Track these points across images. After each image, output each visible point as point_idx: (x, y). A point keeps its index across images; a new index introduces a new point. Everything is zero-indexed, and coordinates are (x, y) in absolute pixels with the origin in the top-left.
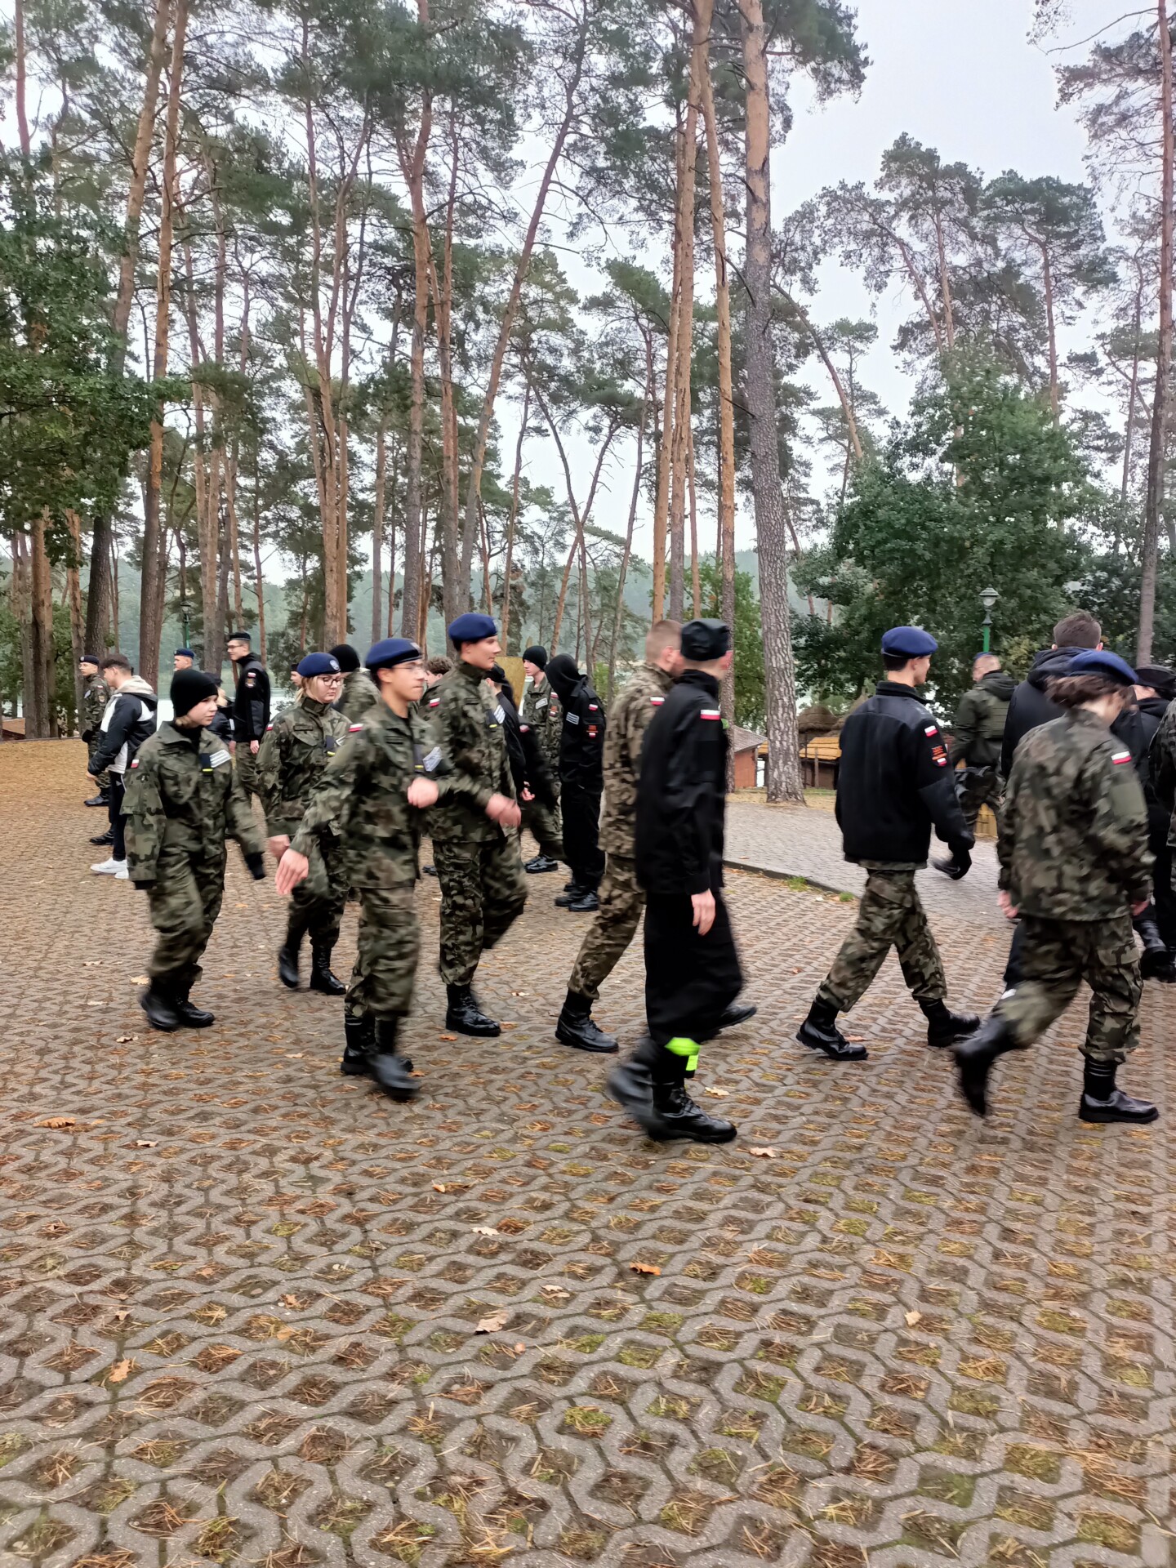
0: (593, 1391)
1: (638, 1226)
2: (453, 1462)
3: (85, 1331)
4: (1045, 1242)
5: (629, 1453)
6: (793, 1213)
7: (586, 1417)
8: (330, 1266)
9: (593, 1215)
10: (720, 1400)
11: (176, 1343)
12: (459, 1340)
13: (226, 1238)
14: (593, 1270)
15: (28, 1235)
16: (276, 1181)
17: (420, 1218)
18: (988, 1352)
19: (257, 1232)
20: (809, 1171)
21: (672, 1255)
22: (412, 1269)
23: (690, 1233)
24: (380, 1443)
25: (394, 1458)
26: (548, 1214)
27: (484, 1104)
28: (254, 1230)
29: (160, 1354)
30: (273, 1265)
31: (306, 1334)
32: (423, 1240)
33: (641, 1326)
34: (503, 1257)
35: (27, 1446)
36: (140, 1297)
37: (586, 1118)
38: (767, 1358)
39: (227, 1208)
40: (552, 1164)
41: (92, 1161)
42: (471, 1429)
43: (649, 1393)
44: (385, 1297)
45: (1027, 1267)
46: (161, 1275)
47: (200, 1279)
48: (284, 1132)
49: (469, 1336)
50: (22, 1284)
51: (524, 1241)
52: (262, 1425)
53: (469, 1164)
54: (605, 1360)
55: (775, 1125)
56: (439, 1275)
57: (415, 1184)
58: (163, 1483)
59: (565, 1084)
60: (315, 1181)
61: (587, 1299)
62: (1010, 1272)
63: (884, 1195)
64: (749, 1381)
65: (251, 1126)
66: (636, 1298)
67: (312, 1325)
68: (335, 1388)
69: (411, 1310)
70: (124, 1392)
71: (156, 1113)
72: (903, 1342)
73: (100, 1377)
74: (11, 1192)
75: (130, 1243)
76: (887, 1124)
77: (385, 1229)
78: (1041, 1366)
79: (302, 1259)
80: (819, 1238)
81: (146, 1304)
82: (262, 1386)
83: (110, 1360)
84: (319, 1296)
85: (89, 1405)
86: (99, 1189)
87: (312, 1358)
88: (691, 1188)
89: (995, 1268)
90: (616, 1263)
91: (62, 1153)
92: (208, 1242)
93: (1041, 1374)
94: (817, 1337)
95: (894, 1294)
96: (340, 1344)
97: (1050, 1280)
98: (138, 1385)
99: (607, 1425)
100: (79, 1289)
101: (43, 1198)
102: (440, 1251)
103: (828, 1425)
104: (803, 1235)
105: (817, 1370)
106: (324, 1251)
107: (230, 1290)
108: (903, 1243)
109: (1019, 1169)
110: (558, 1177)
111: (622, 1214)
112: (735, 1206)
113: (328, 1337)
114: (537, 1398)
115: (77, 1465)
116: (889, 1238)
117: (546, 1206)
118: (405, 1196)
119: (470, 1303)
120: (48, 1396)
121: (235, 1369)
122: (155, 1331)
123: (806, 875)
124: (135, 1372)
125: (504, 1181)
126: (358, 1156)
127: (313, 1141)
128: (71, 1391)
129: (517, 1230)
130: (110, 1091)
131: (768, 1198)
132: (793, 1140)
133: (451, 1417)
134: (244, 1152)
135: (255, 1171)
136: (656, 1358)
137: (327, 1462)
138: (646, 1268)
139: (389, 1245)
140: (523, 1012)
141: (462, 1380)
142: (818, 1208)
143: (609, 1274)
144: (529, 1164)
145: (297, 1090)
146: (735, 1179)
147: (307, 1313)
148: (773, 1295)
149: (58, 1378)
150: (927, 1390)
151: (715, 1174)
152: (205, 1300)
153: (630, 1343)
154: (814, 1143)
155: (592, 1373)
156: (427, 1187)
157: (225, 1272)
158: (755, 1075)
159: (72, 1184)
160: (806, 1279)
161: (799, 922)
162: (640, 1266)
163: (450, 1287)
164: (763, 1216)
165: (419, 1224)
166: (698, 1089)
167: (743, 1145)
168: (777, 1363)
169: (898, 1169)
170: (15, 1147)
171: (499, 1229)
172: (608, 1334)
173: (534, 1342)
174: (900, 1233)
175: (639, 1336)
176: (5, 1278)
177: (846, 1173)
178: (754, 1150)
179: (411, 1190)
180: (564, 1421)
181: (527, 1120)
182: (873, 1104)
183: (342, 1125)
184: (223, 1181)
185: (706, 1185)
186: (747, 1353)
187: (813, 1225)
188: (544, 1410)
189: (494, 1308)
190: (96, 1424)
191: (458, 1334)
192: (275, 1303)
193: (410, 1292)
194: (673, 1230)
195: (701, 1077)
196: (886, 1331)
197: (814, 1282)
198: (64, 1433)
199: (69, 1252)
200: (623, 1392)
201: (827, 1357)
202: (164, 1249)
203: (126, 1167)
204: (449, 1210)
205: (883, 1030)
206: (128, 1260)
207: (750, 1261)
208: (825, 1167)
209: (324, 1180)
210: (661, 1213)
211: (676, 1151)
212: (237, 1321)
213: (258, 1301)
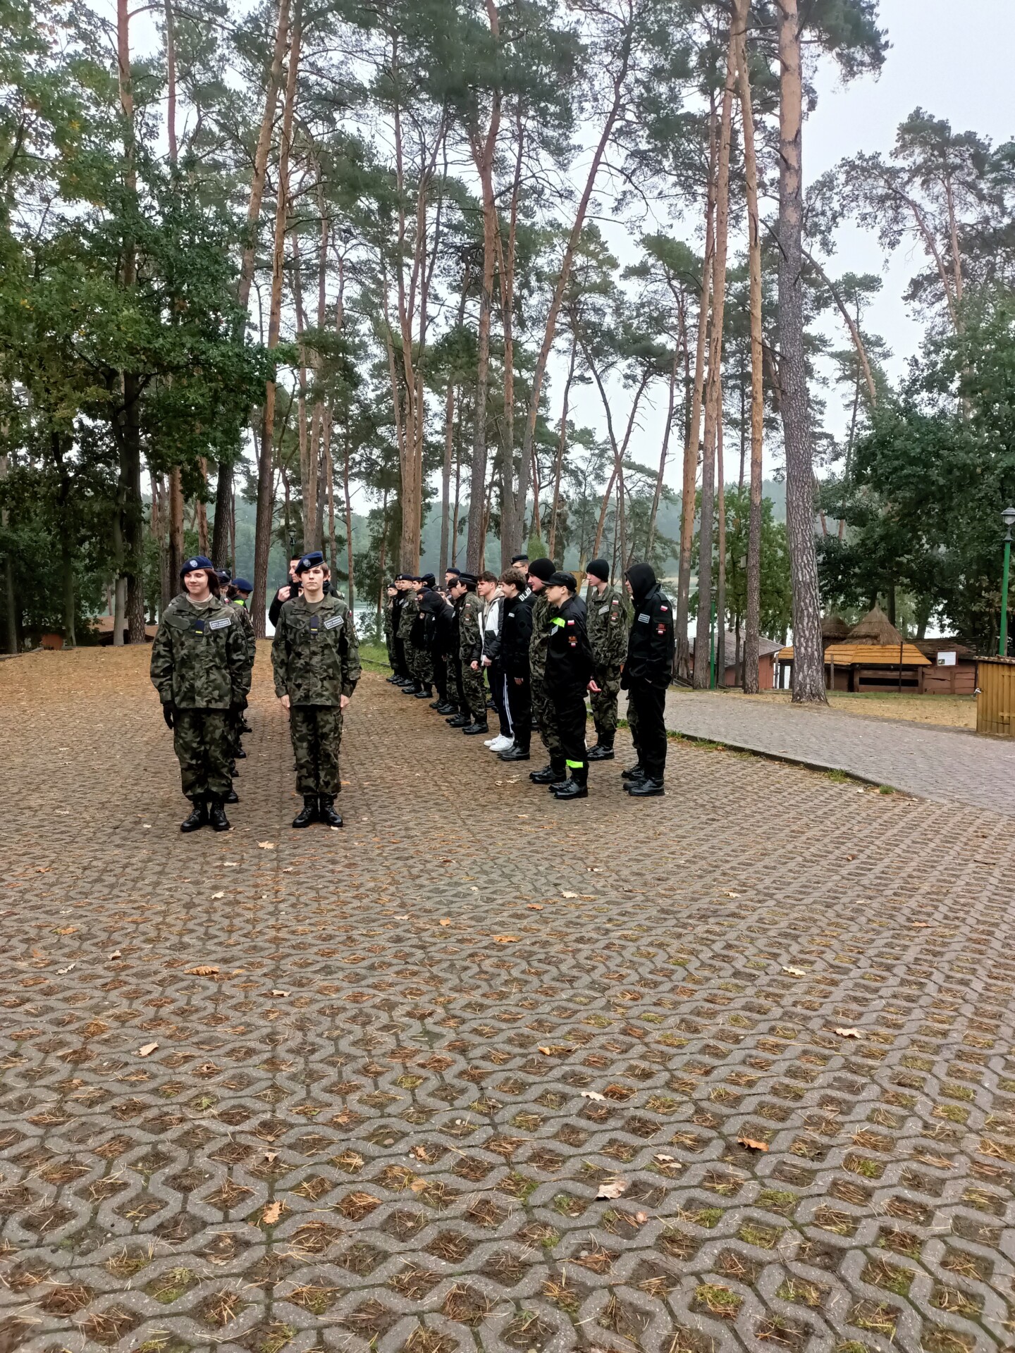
0: (719, 1269)
1: (738, 1100)
2: (592, 1333)
3: (239, 1169)
5: (764, 1339)
6: (888, 1096)
7: (715, 1296)
8: (453, 1121)
9: (693, 1087)
10: (849, 1287)
11: (321, 1188)
12: (581, 1205)
13: (358, 1088)
14: (702, 1142)
15: (184, 1074)
16: (396, 1034)
17: (531, 1079)
19: (384, 1082)
20: (898, 1055)
21: (776, 1132)
22: (528, 1129)
23: (791, 1110)
25: (534, 1323)
26: (649, 1083)
27: (575, 972)
28: (380, 1079)
29: (307, 1197)
30: (400, 1116)
31: (437, 1187)
32: (536, 1101)
33: (757, 1204)
34: (612, 1123)
35: (194, 1282)
36: (285, 1139)
37: (672, 990)
38: (888, 1247)
39: (355, 1058)
40: (646, 1033)
41: (235, 1008)
42: (604, 1299)
43: (776, 1274)
44: (507, 1155)
46: (303, 1120)
47: (338, 1126)
48: (399, 988)
49: (591, 1201)
50: (182, 1120)
51: (633, 1107)
52: (406, 1277)
53: (567, 1028)
54: (726, 1237)
55: (854, 1006)
56: (555, 1136)
57: (521, 1046)
58: (320, 1331)
59: (649, 956)
60: (432, 1037)
61: (699, 1172)
63: (978, 1082)
64: (874, 1270)
65: (370, 981)
66: (748, 1174)
67: (444, 1179)
68: (471, 1245)
69: (532, 1170)
70: (277, 1234)
71: (287, 965)
73: (255, 1217)
74: (168, 1033)
75: (273, 1087)
76: (968, 1010)
77: (498, 1088)
79: (427, 1113)
80: (920, 1124)
82: (403, 1237)
83: (262, 1201)
84: (446, 1150)
85: (247, 1244)
86: (243, 1034)
87: (446, 1213)
88: (784, 1066)
90: (722, 1136)
91: (209, 998)
92: (342, 1090)
94: (937, 1228)
95: (1007, 1187)
96: (472, 1200)
98: (289, 1228)
99: (739, 1305)
100: (231, 1128)
101: (195, 1040)
102: (553, 1113)
103: (964, 1325)
104: (903, 1119)
105: (944, 1264)
106: (445, 1105)
108: (1008, 1134)
110: (654, 1046)
111: (721, 1087)
112: (830, 1086)
113: (457, 1192)
114: (665, 1271)
115: (240, 1305)
116: (992, 1126)
117: (647, 1075)
118: (513, 1056)
119: (587, 1168)
120: (211, 1232)
121: (377, 1217)
122: (302, 1174)
123: (846, 768)
124: (286, 1215)
125: (603, 1047)
126: (467, 1015)
127: (426, 998)
128: (230, 1229)
129: (622, 1097)
130: (247, 943)
131: (864, 1080)
132: (877, 1022)
133: (583, 1284)
134: (367, 1005)
135: (378, 1025)
136: (777, 1239)
137: (470, 1322)
138: (754, 1144)
139: (505, 1104)
140: (599, 886)
141: (589, 1246)
142: (914, 1093)
143: (718, 1146)
144: (624, 1032)
145: (407, 950)
146: (825, 1058)
147: (436, 1167)
148: (884, 1180)
149: (218, 1215)
151: (805, 1052)
152: (344, 1146)
153: (748, 1220)
154: (898, 1026)
155: (716, 1249)
156: (532, 1049)
157: (359, 1121)
158: (829, 956)
159: (220, 1028)
160: (915, 1166)
161: (845, 812)
162: (746, 1141)
163: (566, 1150)
164: (860, 1098)
165: (530, 1085)
166: (774, 968)
167: (828, 1024)
168: (901, 1253)
169: (988, 1057)
170: (170, 991)
171: (606, 1095)
172: (725, 1209)
173: (655, 1213)
174: (1003, 1124)
175: (756, 1213)
176: (167, 1114)
177: (935, 1058)
178: (839, 1031)
179: (518, 1050)
180: (695, 1299)
181: (617, 989)
182: (949, 990)
183: (450, 984)
184: (350, 1032)
185: (798, 1063)
186: (868, 1240)
187: (911, 1109)
188: (674, 1285)
189: (610, 1174)
190: (255, 1264)
191: (580, 1198)
192: (407, 1155)
193: (529, 1153)
194: (773, 1106)
195: (775, 956)
196: (1007, 1227)
197: (923, 1169)
198: (225, 1271)
199: (221, 1092)
200: (749, 1272)
201: (951, 1251)
202: (303, 1094)
203: (265, 1015)
204: (557, 1073)
205: (946, 917)
206: (273, 1104)
207: (855, 1143)
208: (913, 1051)
209: (439, 1036)
210: (759, 1088)
211: (764, 1027)
212: (372, 1171)
213: (390, 1151)
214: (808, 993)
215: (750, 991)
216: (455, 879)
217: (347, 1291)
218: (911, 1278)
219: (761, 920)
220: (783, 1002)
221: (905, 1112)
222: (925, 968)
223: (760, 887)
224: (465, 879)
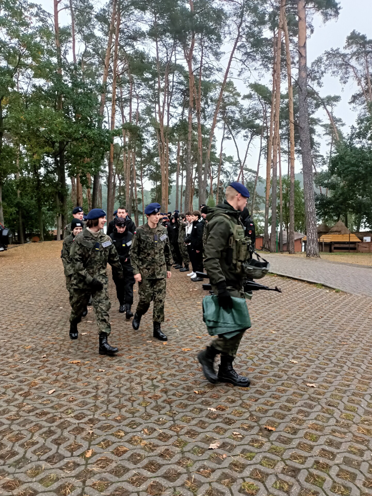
0: (252, 476)
1: (267, 411)
3: (79, 437)
6: (324, 410)
7: (249, 487)
8: (159, 419)
9: (250, 406)
10: (300, 484)
11: (108, 443)
12: (203, 451)
13: (125, 406)
14: (251, 427)
15: (63, 401)
16: (142, 386)
17: (190, 403)
19: (135, 404)
20: (330, 394)
21: (280, 424)
22: (186, 422)
23: (286, 415)
24: (175, 490)
26: (234, 404)
28: (134, 403)
29: (102, 448)
30: (140, 417)
31: (150, 444)
32: (190, 411)
33: (268, 451)
34: (218, 420)
35: (58, 479)
36: (96, 426)
37: (247, 369)
38: (318, 469)
39: (126, 395)
41: (85, 376)
42: (207, 487)
43: (273, 479)
44: (177, 432)
46: (104, 418)
47: (116, 420)
48: (145, 368)
49: (206, 450)
50: (60, 418)
51: (226, 414)
52: (135, 478)
54: (256, 464)
55: (315, 375)
56: (196, 425)
57: (188, 390)
60: (155, 387)
61: (248, 439)
63: (359, 405)
64: (311, 477)
65: (135, 366)
66: (267, 440)
67: (153, 441)
68: (160, 466)
69: (186, 438)
70: (90, 461)
71: (105, 360)
73: (83, 455)
74: (60, 385)
75: (95, 406)
76: (359, 376)
77: (177, 406)
79: (150, 416)
80: (335, 421)
81: (99, 428)
82: (135, 463)
83: (86, 449)
84: (155, 430)
85: (78, 465)
86: (86, 386)
87: (152, 454)
88: (285, 398)
90: (259, 425)
91: (76, 372)
92: (120, 407)
94: (337, 461)
95: (366, 446)
96: (162, 449)
98: (94, 459)
99: (257, 490)
100: (78, 421)
101: (69, 388)
102: (196, 416)
104: (329, 419)
105: (338, 475)
106: (157, 413)
107: (126, 425)
108: (368, 425)
110: (237, 390)
111: (261, 406)
112: (302, 406)
113: (158, 446)
114: (231, 477)
115: (73, 488)
116: (363, 422)
117: (233, 401)
118: (184, 394)
119: (207, 437)
121: (127, 455)
122: (101, 439)
123: (322, 283)
124: (94, 454)
125: (218, 391)
126: (169, 378)
127: (155, 372)
128: (73, 459)
129: (223, 410)
130: (92, 352)
131: (315, 404)
132: (323, 381)
133: (200, 482)
134: (132, 375)
135: (135, 382)
136: (275, 465)
138: (270, 428)
139: (179, 413)
141: (204, 467)
142: (334, 408)
143: (257, 429)
145: (150, 354)
146: (302, 395)
147: (151, 436)
148: (319, 442)
149: (69, 454)
151: (294, 393)
152: (118, 428)
153: (265, 457)
154: (331, 383)
155: (251, 468)
156: (192, 392)
157: (125, 418)
158: (308, 356)
159: (78, 383)
160: (331, 437)
161: (321, 300)
162: (268, 427)
163: (199, 430)
164: (313, 410)
165: (189, 405)
166: (286, 360)
167: (304, 382)
168: (321, 471)
169: (364, 395)
170: (62, 370)
171: (217, 409)
172: (257, 453)
173: (230, 454)
174: (367, 421)
175: (268, 455)
176: (56, 416)
177: (344, 395)
178: (308, 384)
179: (186, 392)
180: (241, 488)
182: (352, 369)
183: (164, 367)
184: (125, 385)
185: (291, 397)
186: (310, 466)
187: (332, 415)
188: (234, 482)
189: (215, 439)
190: (80, 473)
191: (203, 448)
192: (140, 432)
193: (186, 431)
194: (279, 414)
195: (287, 355)
196: (364, 461)
197: (334, 438)
198: (70, 475)
199: (76, 408)
200: (263, 477)
201: (341, 470)
202: (105, 409)
203: (95, 379)
204: (199, 401)
205: (355, 340)
206: (94, 412)
207: (309, 428)
208: (336, 392)
209: (158, 387)
210: (275, 407)
211: (279, 383)
212: (127, 438)
213: (134, 430)
214: (298, 370)
215: (276, 369)
216: (171, 327)
217: (112, 483)
218: (324, 481)
219: (283, 342)
220: (288, 373)
221: (329, 416)
222: (344, 360)
223: (285, 329)
224: (175, 327)
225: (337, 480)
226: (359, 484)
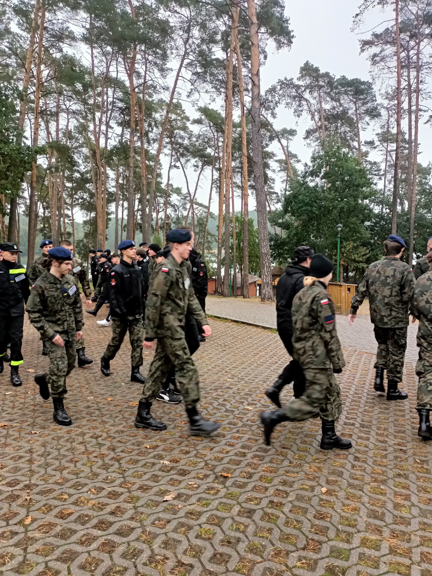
0: (208, 522)
1: (222, 459)
2: (157, 551)
3: (14, 504)
4: (370, 461)
5: (223, 545)
6: (279, 453)
7: (206, 532)
8: (107, 477)
9: (205, 455)
10: (255, 524)
11: (50, 508)
12: (157, 504)
13: (67, 468)
14: (206, 476)
16: (85, 446)
17: (140, 458)
18: (352, 503)
19: (78, 465)
20: (283, 437)
21: (235, 470)
22: (138, 478)
23: (241, 461)
24: (129, 545)
25: (134, 550)
26: (188, 455)
27: (162, 415)
28: (78, 464)
29: (44, 513)
30: (85, 477)
31: (99, 503)
32: (142, 466)
33: (225, 497)
34: (172, 472)
36: (35, 491)
38: (272, 507)
39: (67, 456)
40: (189, 437)
41: (14, 440)
42: (163, 538)
43: (229, 521)
44: (128, 488)
45: (364, 470)
46: (43, 483)
48: (88, 427)
49: (161, 502)
51: (180, 466)
52: (83, 539)
53: (158, 437)
54: (212, 510)
56: (148, 479)
57: (138, 445)
58: (46, 563)
60: (100, 445)
61: (205, 487)
62: (358, 472)
63: (311, 445)
65: (75, 424)
66: (223, 486)
67: (101, 500)
68: (111, 524)
69: (139, 493)
70: (30, 528)
71: (38, 420)
72: (321, 500)
73: (21, 522)
75: (30, 470)
77: (127, 462)
78: (371, 507)
79: (96, 475)
80: (288, 462)
81: (37, 494)
82: (83, 524)
83: (24, 516)
84: (104, 489)
85: (17, 533)
86: (18, 450)
87: (102, 513)
88: (240, 444)
89: (352, 471)
90: (214, 473)
91: (3, 436)
92: (61, 469)
93: (372, 510)
94: (290, 499)
95: (317, 482)
96: (113, 507)
97: (373, 475)
98: (35, 525)
99: (214, 534)
100: (11, 489)
102: (149, 471)
103: (295, 532)
104: (283, 460)
105: (290, 511)
106: (105, 471)
107: (69, 488)
108: (319, 463)
109: (359, 434)
110: (191, 441)
111: (216, 455)
113: (107, 504)
114: (187, 525)
115: (12, 557)
116: (314, 461)
117: (187, 452)
118: (134, 450)
119: (161, 490)
120: (1, 530)
121: (72, 518)
122: (41, 504)
124: (34, 520)
125: (171, 443)
126: (116, 435)
127: (99, 430)
129: (177, 462)
130: (21, 412)
133: (155, 533)
134: (73, 435)
135: (77, 442)
136: (231, 508)
137: (110, 552)
138: (225, 475)
139: (129, 469)
141: (159, 519)
142: (287, 450)
143: (212, 477)
144: (180, 437)
145: (92, 411)
146: (257, 441)
147: (99, 496)
148: (273, 484)
149: (4, 524)
150: (331, 517)
151: (249, 439)
152: (60, 491)
153: (221, 503)
154: (285, 427)
155: (208, 515)
156: (143, 446)
157: (67, 481)
158: (263, 402)
159: (7, 448)
160: (285, 477)
161: (276, 345)
162: (223, 474)
163: (153, 484)
164: (268, 454)
165: (140, 460)
166: (241, 407)
167: (259, 428)
168: (276, 509)
169: (316, 435)
171: (170, 462)
172: (213, 500)
173: (186, 504)
174: (318, 459)
175: (224, 500)
177: (297, 437)
179: (136, 448)
180: (198, 534)
181: (179, 421)
183: (109, 424)
184: (65, 446)
185: (246, 443)
186: (265, 506)
187: (286, 457)
188: (190, 530)
189: (170, 491)
190: (19, 541)
191: (157, 502)
192: (87, 492)
193: (138, 486)
194: (235, 460)
195: (242, 402)
196: (315, 496)
197: (287, 478)
198: (7, 545)
199: (6, 475)
200: (219, 522)
201: (294, 506)
202: (44, 472)
203: (28, 442)
204: (151, 455)
206: (30, 477)
207: (264, 471)
208: (289, 435)
209: (104, 445)
210: (231, 454)
211: (235, 430)
212: (72, 499)
213: (80, 491)
214: (252, 416)
215: (231, 417)
216: (115, 380)
217: (58, 547)
218: (278, 517)
219: (238, 389)
220: (244, 420)
223: (239, 376)
224: (119, 380)
225: (290, 515)
226: (310, 516)
